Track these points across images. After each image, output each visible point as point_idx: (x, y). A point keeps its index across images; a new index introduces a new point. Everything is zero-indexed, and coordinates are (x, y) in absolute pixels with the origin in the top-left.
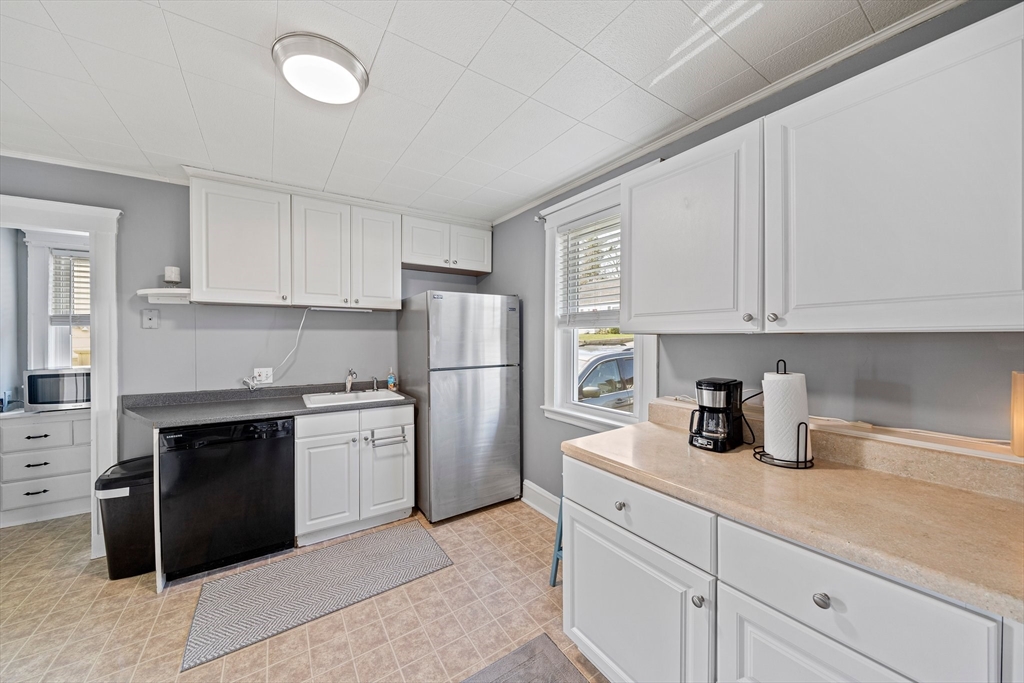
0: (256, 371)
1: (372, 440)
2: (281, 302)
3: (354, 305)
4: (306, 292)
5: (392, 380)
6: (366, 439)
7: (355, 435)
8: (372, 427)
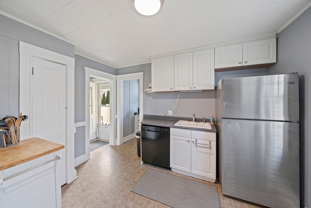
0: (168, 111)
1: (196, 143)
2: (171, 90)
3: (194, 89)
4: (178, 86)
5: (212, 119)
6: (193, 142)
7: (189, 139)
8: (196, 138)
